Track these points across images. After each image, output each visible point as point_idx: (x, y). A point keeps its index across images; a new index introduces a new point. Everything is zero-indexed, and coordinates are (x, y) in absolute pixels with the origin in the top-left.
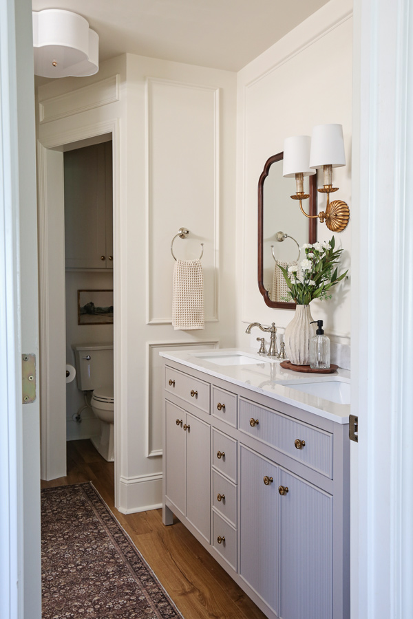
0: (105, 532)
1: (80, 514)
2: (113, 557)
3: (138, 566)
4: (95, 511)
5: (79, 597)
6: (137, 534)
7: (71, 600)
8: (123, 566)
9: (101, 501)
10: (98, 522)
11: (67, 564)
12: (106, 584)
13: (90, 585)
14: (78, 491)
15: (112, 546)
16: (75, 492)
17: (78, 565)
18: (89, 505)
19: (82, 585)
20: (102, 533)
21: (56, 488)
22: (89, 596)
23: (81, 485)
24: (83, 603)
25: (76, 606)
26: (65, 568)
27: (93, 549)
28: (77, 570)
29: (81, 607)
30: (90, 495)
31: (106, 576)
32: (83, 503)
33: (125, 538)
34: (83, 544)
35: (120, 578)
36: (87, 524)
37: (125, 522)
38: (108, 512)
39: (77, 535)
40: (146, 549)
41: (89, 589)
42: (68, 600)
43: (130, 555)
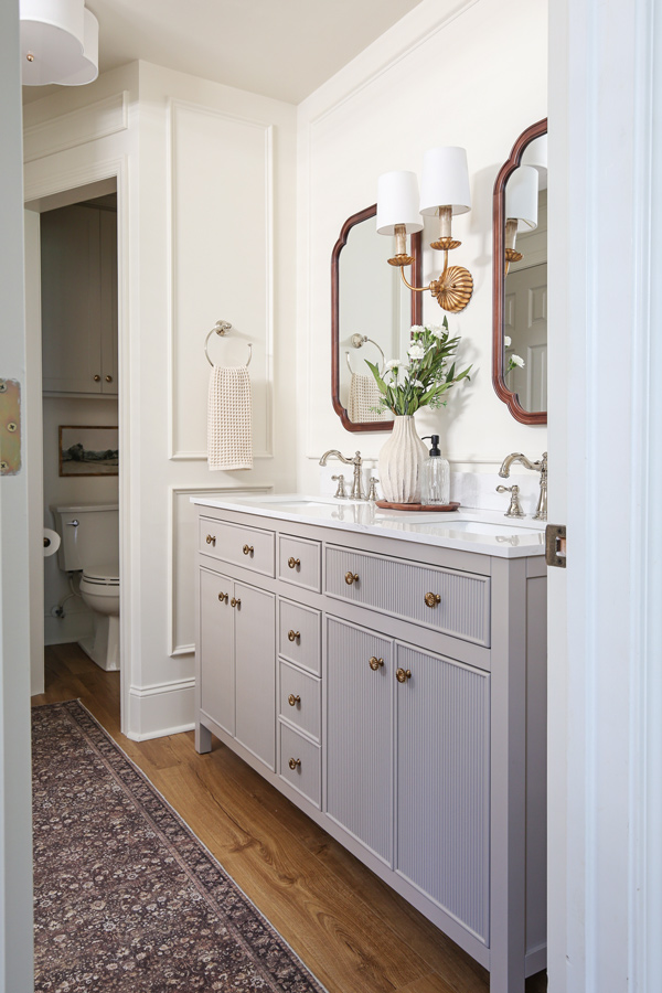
0: (105, 769)
1: (63, 744)
2: (120, 804)
3: (160, 813)
4: (87, 739)
5: (69, 866)
6: (159, 768)
7: (56, 870)
8: (137, 815)
9: (95, 724)
10: (93, 754)
11: (48, 819)
12: (112, 844)
13: (85, 846)
14: (60, 712)
15: (116, 788)
16: (56, 715)
17: (65, 818)
18: (77, 732)
19: (72, 848)
20: (100, 770)
22: (85, 864)
23: (64, 705)
24: (76, 876)
25: (64, 880)
26: (45, 824)
27: (87, 793)
28: (64, 826)
29: (73, 881)
30: (76, 714)
31: (110, 831)
32: (68, 729)
33: (137, 775)
34: (72, 788)
35: (132, 833)
36: (76, 759)
37: (138, 753)
38: (108, 739)
39: (61, 775)
40: (174, 790)
41: (85, 853)
42: (51, 872)
43: (146, 798)
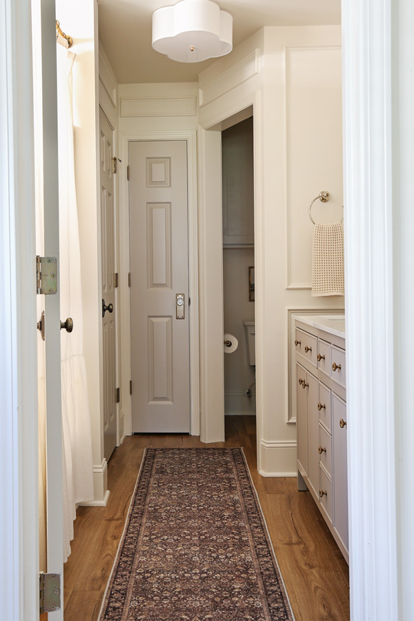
1: (220, 470)
2: (234, 506)
3: (254, 515)
4: (234, 470)
5: (190, 528)
7: (183, 528)
8: (240, 514)
9: (244, 463)
10: (234, 478)
12: (218, 524)
13: (203, 521)
16: (224, 454)
18: (231, 465)
19: (196, 520)
21: (208, 449)
22: (199, 529)
23: (232, 449)
24: (191, 533)
25: (185, 533)
26: (189, 506)
28: (198, 509)
29: (189, 535)
30: (236, 457)
31: (221, 517)
32: (227, 463)
33: (252, 494)
35: (232, 521)
40: (271, 509)
41: (201, 524)
42: (180, 528)
43: (251, 506)
